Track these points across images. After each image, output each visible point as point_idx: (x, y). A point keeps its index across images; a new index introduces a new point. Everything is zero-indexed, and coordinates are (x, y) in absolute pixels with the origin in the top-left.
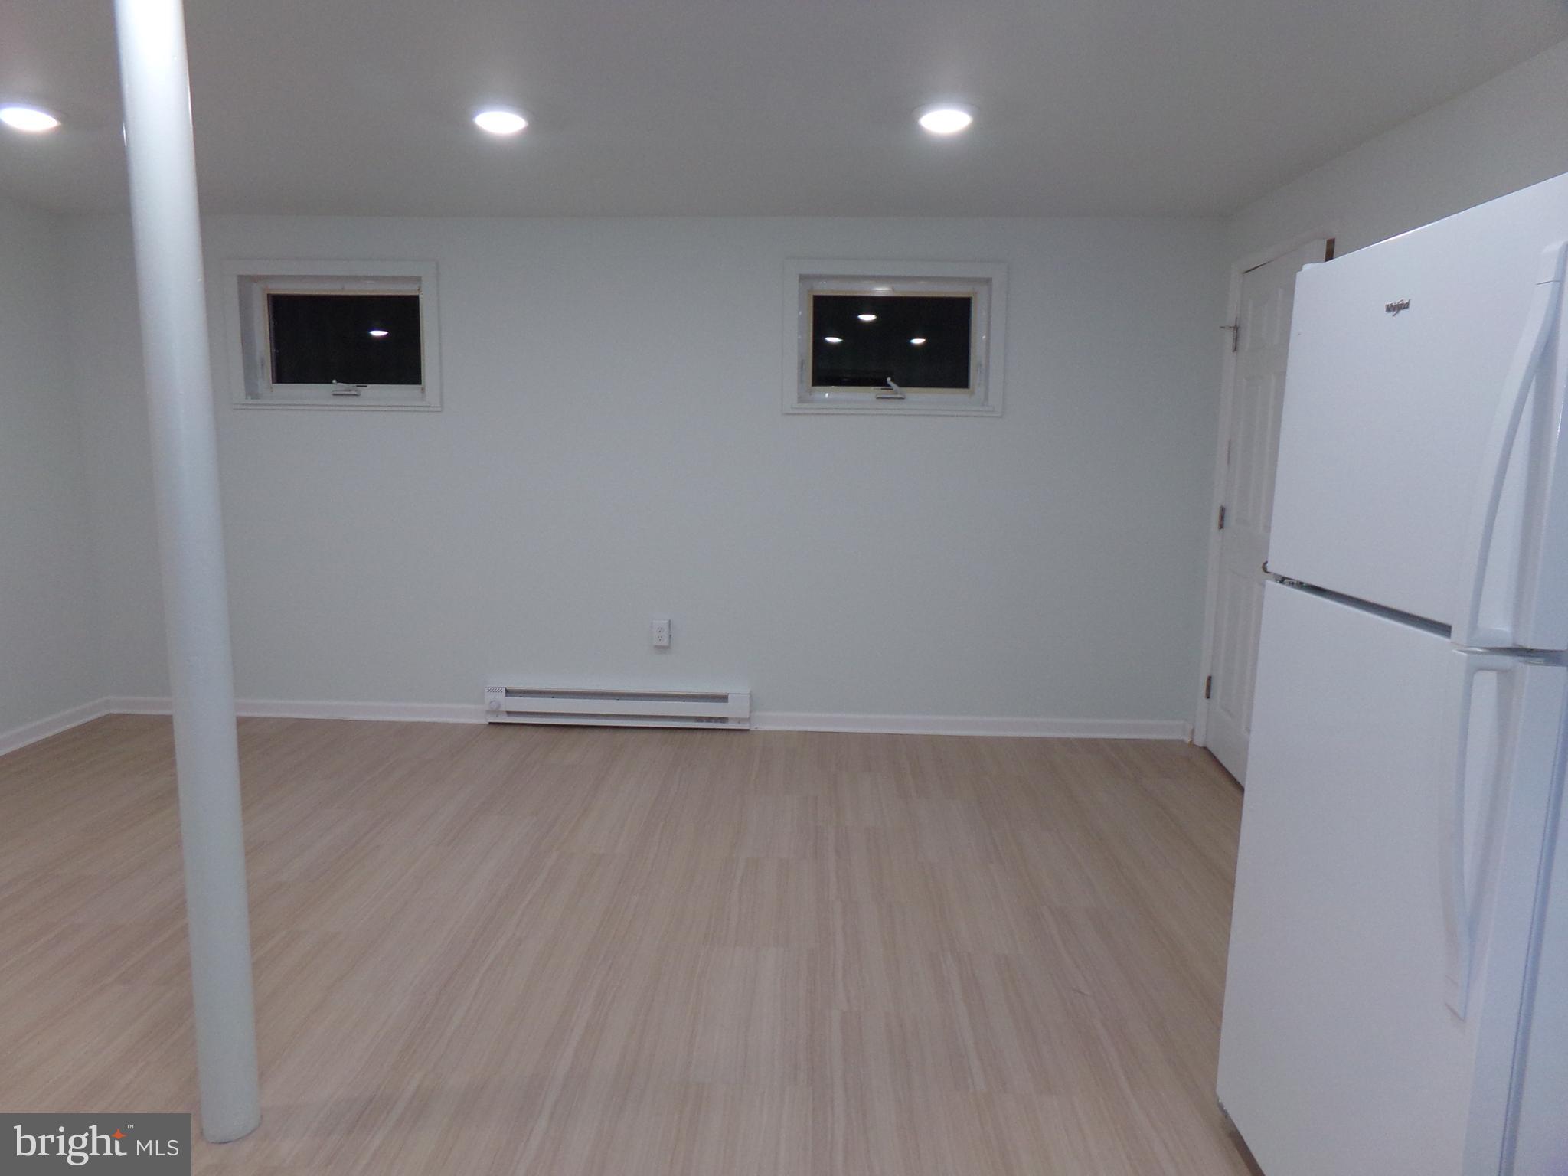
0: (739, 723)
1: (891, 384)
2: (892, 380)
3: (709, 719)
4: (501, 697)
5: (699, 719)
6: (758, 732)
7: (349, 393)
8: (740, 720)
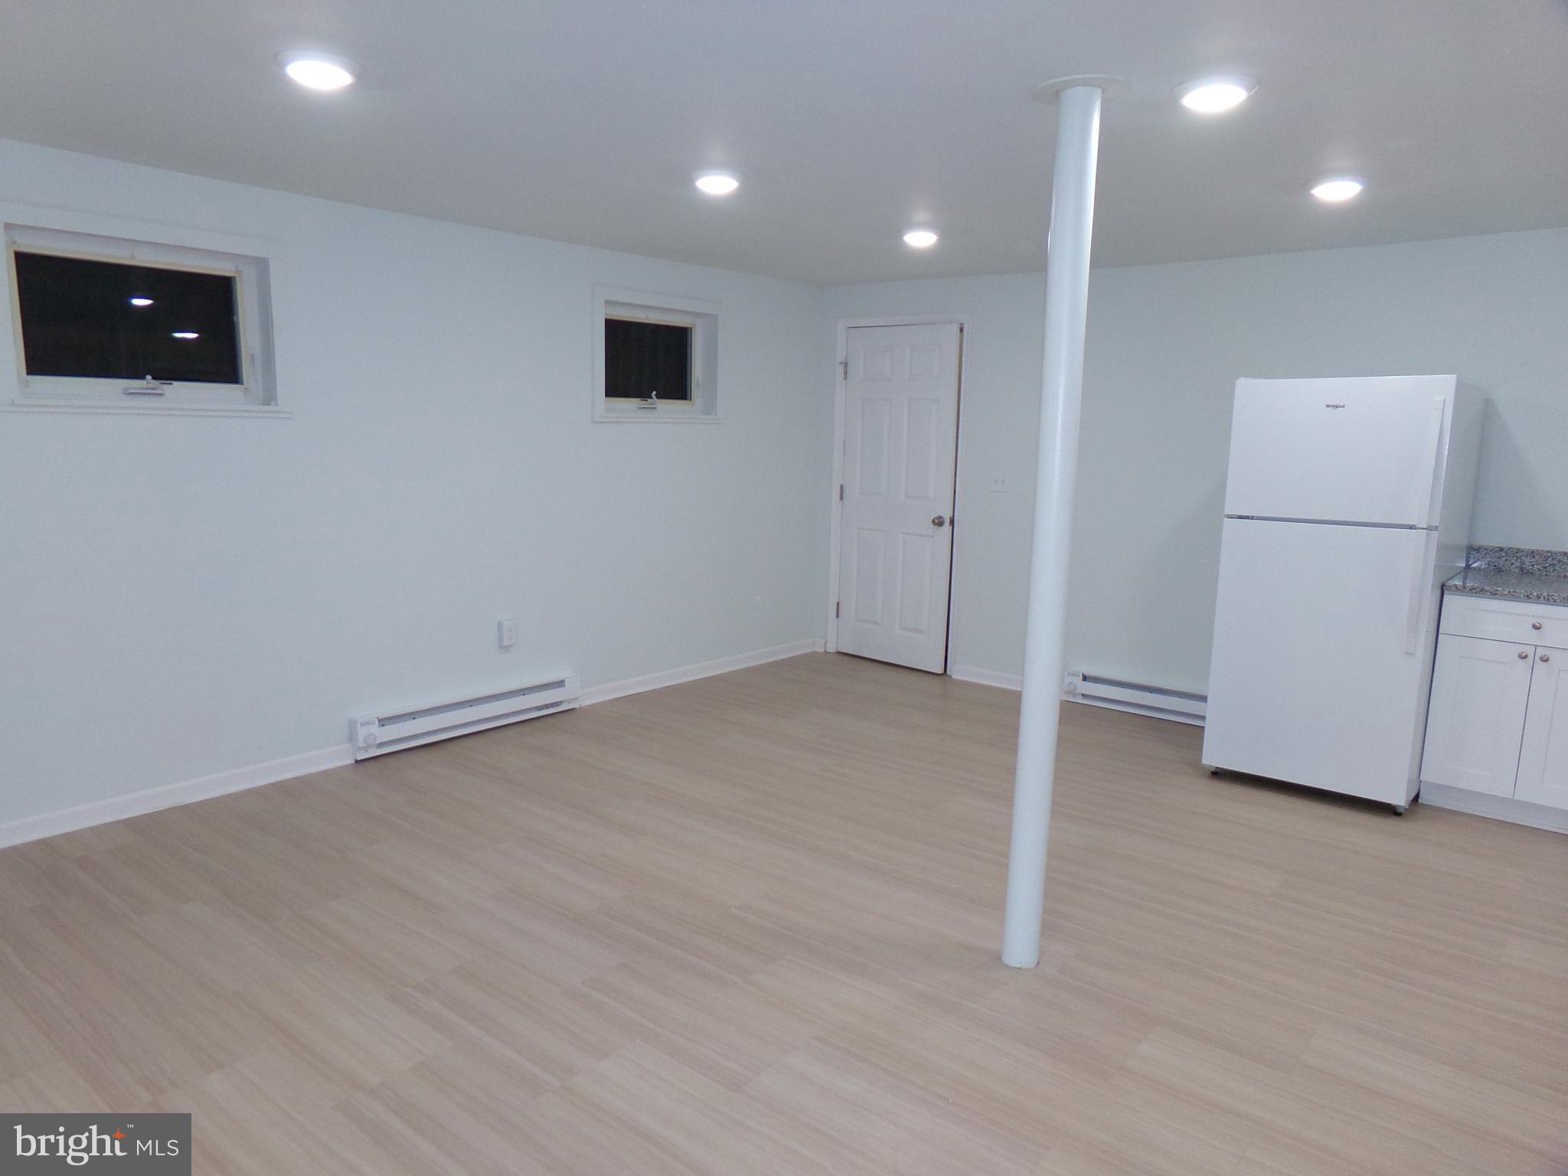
0: (569, 703)
1: (654, 396)
2: (656, 395)
3: (546, 706)
4: (375, 729)
5: (539, 708)
6: (581, 709)
7: (153, 392)
8: (569, 701)
